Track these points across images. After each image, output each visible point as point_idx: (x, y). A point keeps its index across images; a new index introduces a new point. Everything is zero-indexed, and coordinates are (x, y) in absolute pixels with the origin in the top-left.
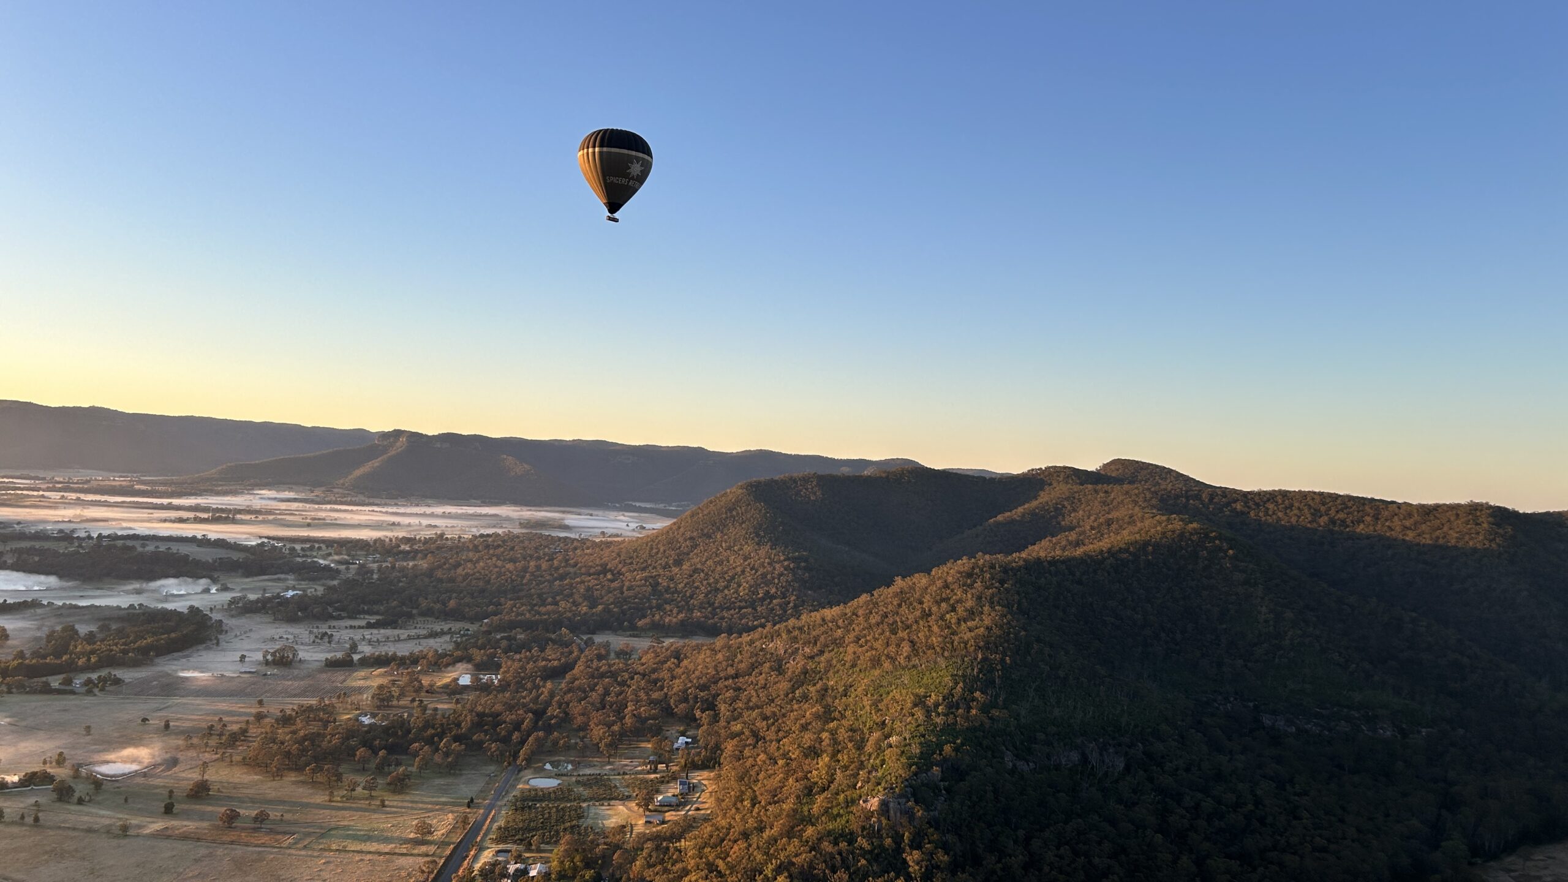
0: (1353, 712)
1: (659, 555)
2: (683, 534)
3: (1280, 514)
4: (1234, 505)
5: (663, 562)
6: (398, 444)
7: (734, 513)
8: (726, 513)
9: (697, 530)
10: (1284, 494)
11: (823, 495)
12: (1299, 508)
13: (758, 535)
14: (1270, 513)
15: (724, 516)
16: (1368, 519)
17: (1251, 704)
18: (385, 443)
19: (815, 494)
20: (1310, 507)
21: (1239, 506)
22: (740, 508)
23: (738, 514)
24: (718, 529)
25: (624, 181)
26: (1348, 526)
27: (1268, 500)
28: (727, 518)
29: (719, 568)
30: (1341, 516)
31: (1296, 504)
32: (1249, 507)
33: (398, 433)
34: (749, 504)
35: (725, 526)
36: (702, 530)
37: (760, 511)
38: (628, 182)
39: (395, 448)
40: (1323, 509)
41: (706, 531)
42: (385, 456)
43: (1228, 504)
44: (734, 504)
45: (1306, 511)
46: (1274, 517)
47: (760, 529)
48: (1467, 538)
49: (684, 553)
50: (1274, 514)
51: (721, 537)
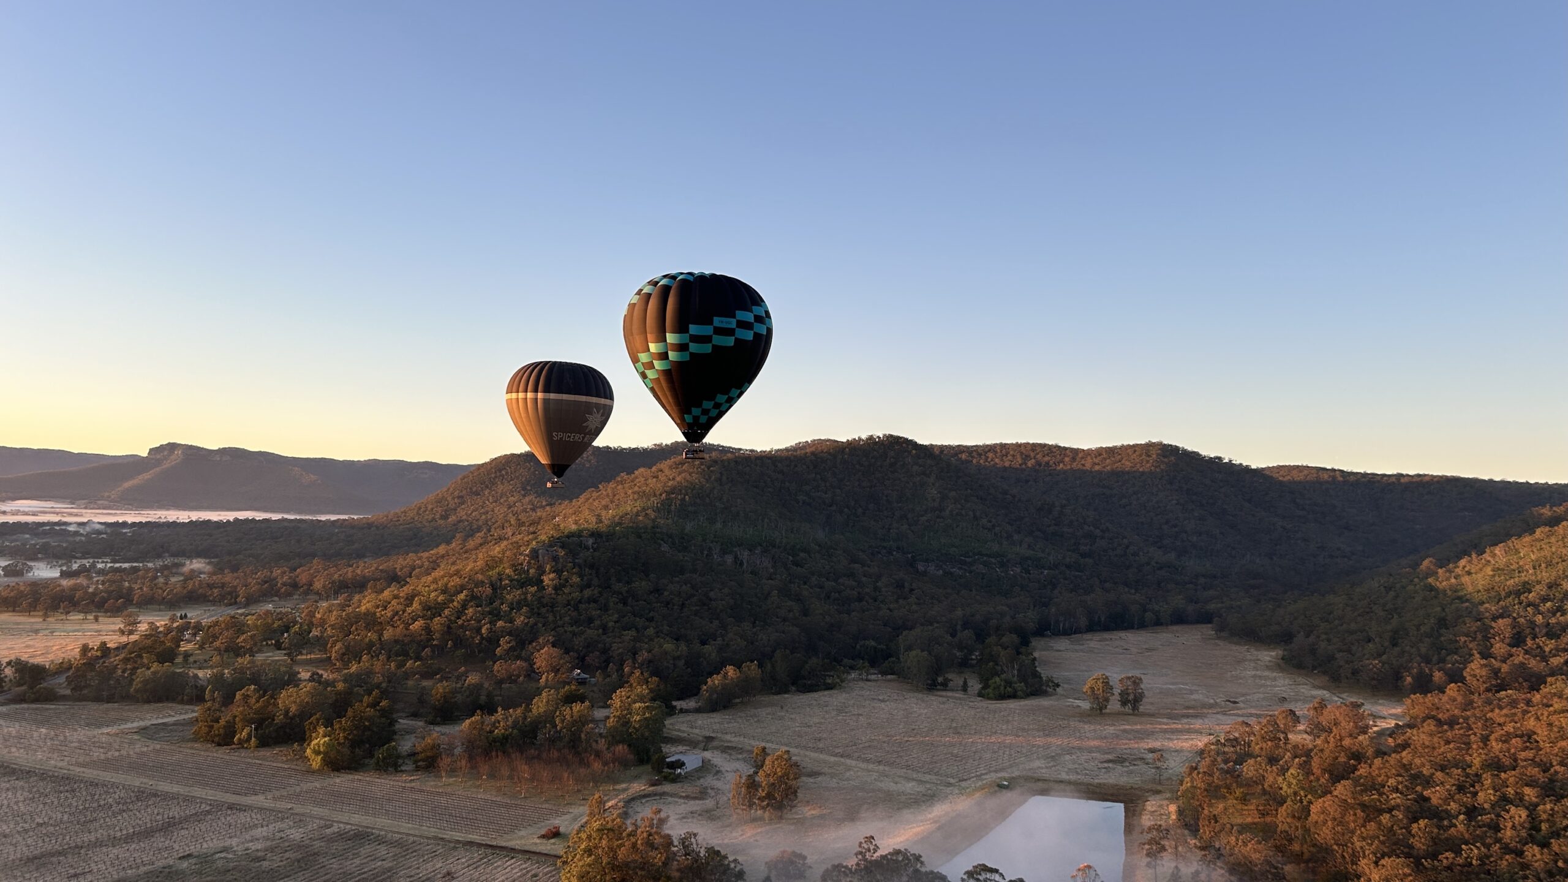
0: (991, 559)
1: (427, 513)
2: (452, 493)
3: (997, 460)
4: (960, 456)
5: (430, 517)
6: (173, 457)
7: (503, 472)
8: (496, 472)
9: (466, 489)
10: (1003, 446)
11: (597, 462)
12: (1013, 456)
13: (524, 489)
14: (989, 460)
15: (493, 476)
16: (1067, 459)
17: (910, 556)
18: (158, 457)
19: (590, 462)
20: (1022, 453)
21: (964, 456)
22: (510, 468)
23: (507, 473)
24: (487, 487)
25: (577, 437)
26: (1051, 466)
27: (989, 451)
28: (496, 477)
29: (484, 517)
30: (1047, 459)
31: (1011, 453)
32: (972, 457)
33: (172, 447)
34: (519, 464)
35: (493, 484)
36: (471, 489)
37: (530, 469)
38: (583, 438)
39: (169, 461)
40: (1032, 455)
41: (474, 489)
42: (158, 469)
43: (956, 455)
44: (503, 465)
45: (1018, 456)
46: (992, 463)
47: (528, 484)
48: (1138, 465)
49: (452, 510)
50: (992, 460)
51: (489, 493)
